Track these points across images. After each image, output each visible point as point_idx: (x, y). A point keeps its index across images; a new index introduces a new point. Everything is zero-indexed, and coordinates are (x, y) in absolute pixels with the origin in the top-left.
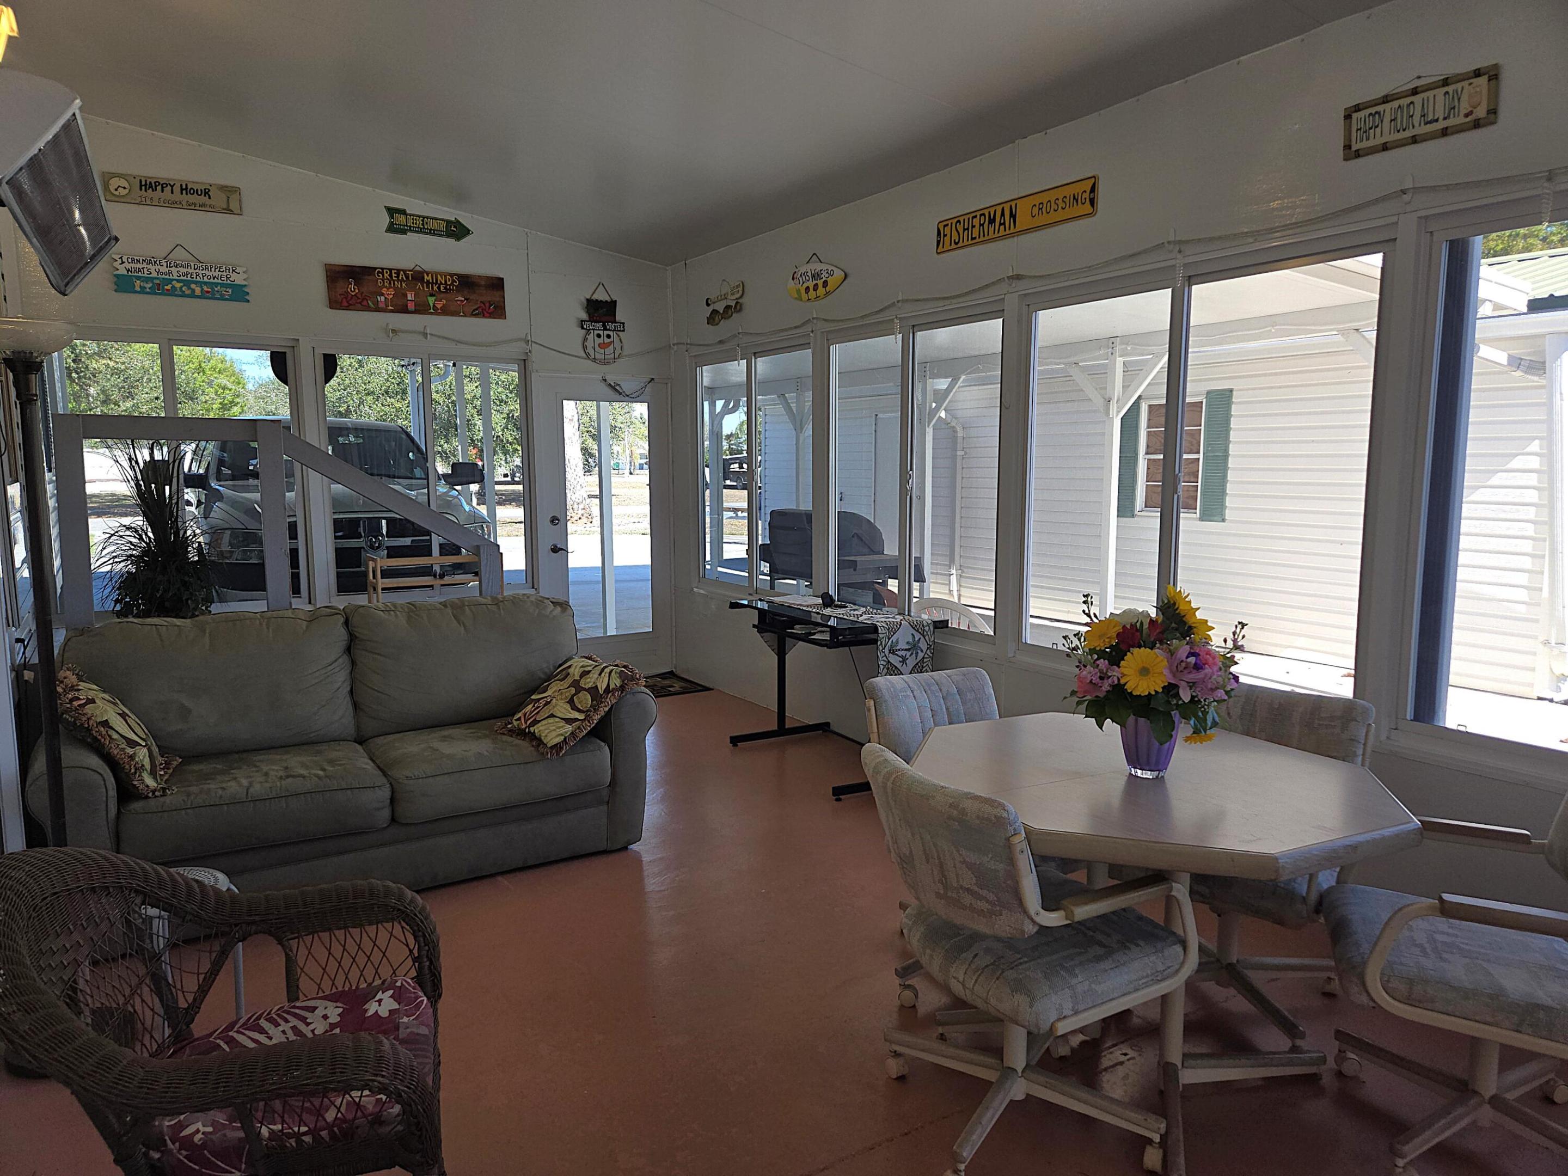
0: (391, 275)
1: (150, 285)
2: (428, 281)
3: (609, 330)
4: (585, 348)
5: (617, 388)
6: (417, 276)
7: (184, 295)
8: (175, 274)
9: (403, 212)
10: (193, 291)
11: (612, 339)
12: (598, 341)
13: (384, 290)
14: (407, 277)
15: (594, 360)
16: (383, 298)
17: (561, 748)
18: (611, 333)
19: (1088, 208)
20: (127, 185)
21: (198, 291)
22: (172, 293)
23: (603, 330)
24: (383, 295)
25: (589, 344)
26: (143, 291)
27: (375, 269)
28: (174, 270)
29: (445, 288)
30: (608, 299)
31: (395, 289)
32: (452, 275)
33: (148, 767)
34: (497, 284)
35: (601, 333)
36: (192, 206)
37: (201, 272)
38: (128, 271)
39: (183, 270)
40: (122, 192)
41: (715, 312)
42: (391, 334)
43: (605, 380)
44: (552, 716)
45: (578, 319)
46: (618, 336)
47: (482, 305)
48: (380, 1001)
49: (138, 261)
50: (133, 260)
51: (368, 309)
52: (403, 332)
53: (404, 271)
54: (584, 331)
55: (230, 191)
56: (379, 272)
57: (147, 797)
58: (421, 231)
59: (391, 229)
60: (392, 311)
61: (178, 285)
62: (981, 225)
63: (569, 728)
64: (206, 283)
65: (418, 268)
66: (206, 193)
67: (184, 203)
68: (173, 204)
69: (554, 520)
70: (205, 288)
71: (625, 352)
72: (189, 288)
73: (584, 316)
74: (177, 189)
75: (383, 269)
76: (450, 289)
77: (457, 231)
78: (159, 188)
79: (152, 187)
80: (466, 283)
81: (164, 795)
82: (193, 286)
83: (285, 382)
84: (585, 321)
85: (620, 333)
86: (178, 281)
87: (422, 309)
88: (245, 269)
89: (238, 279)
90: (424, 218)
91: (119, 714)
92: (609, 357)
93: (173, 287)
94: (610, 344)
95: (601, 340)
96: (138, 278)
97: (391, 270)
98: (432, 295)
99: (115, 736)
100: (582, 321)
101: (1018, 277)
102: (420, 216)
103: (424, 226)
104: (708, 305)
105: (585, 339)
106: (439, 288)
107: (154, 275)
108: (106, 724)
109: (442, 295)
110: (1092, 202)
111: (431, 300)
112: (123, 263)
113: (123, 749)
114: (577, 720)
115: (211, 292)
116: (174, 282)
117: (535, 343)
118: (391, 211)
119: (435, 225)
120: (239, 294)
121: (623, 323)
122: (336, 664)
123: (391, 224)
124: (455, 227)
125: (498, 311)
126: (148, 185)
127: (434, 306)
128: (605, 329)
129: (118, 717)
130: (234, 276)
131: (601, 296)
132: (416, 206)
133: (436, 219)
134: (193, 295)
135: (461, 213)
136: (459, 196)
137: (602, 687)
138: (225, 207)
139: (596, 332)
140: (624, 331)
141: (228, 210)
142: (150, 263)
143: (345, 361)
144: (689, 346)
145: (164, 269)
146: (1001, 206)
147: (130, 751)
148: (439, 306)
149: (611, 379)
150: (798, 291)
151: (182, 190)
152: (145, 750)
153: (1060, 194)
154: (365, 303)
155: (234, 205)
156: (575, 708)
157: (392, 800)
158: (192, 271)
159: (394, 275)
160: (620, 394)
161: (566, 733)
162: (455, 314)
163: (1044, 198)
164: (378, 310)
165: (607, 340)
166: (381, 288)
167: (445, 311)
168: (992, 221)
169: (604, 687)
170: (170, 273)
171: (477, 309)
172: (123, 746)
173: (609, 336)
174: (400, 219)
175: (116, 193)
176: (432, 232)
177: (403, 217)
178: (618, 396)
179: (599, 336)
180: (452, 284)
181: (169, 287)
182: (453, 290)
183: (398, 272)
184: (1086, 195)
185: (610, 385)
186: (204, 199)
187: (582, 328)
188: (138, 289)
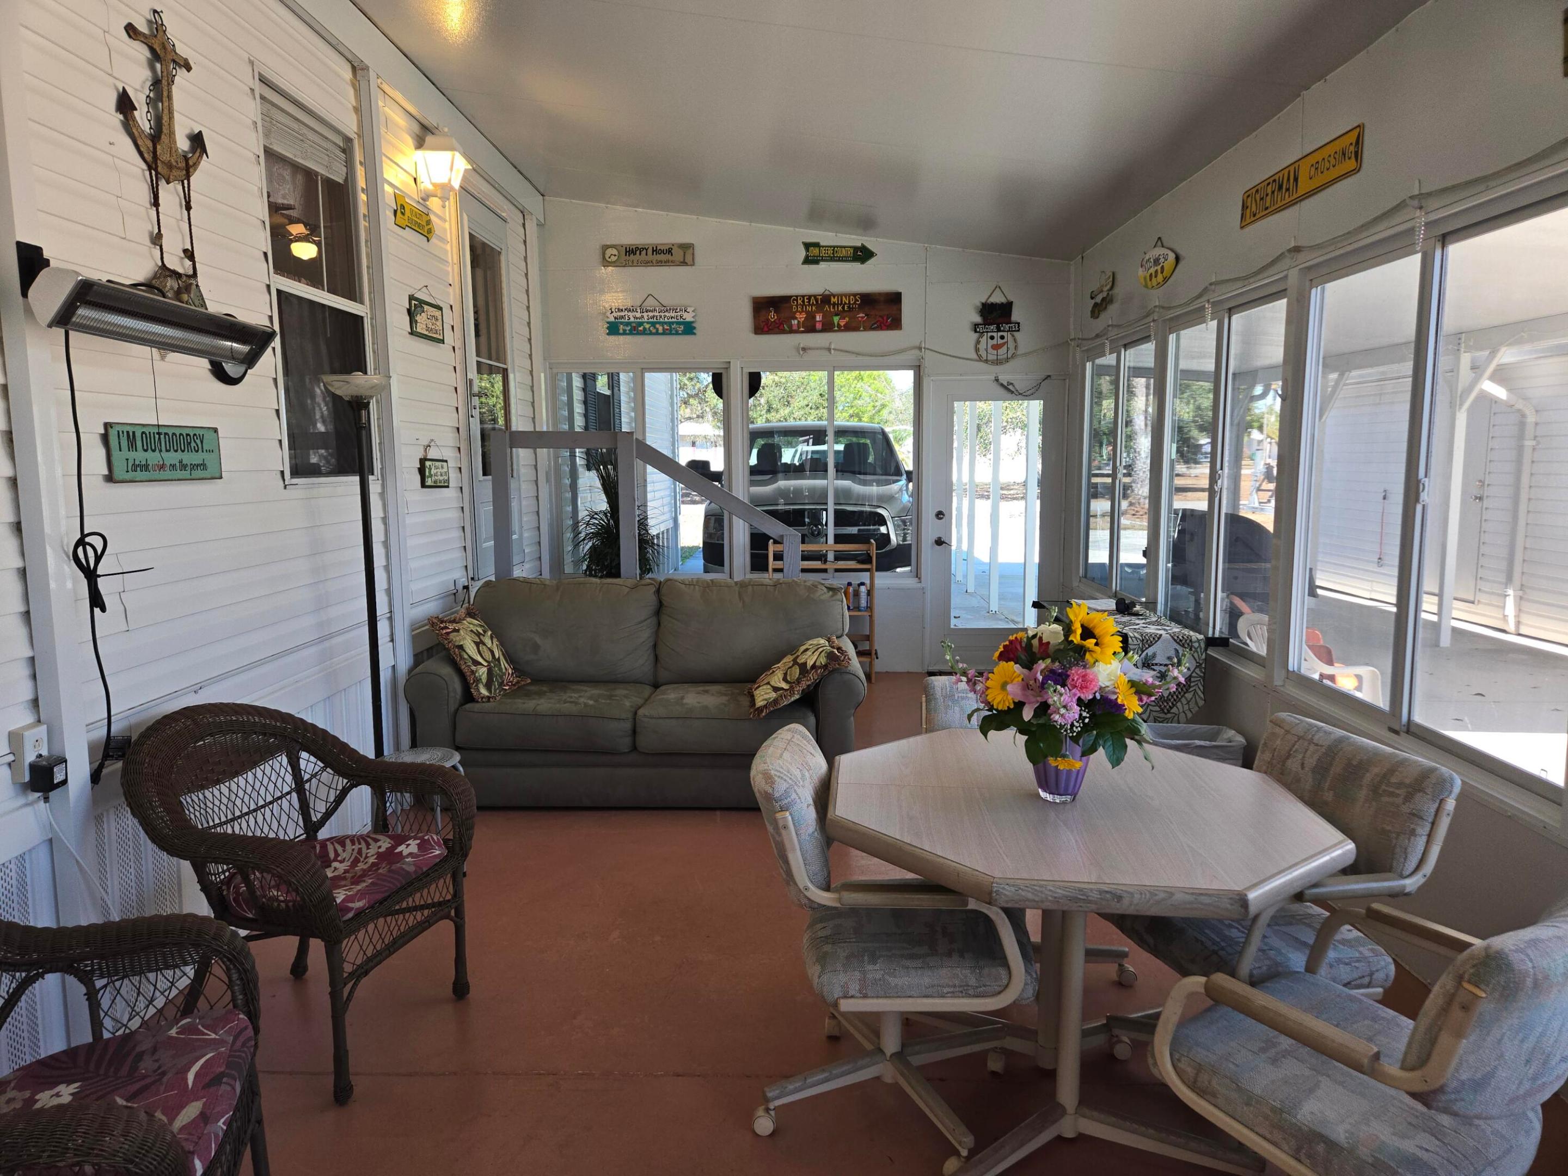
0: (803, 301)
1: (629, 328)
2: (834, 303)
3: (1004, 331)
4: (977, 350)
5: (1011, 387)
6: (825, 299)
7: (651, 334)
8: (646, 318)
9: (817, 245)
10: (657, 330)
11: (1005, 340)
12: (991, 342)
13: (798, 315)
14: (817, 301)
15: (986, 361)
16: (796, 322)
17: (762, 711)
18: (1005, 334)
19: (1351, 164)
20: (617, 253)
21: (660, 329)
22: (644, 333)
23: (997, 332)
24: (796, 318)
25: (982, 346)
26: (624, 333)
27: (791, 297)
28: (645, 314)
29: (849, 307)
30: (1003, 300)
31: (807, 312)
32: (855, 295)
33: (484, 681)
34: (895, 299)
35: (995, 334)
36: (660, 263)
37: (663, 314)
38: (615, 318)
39: (651, 314)
40: (614, 259)
41: (1096, 305)
42: (801, 352)
43: (997, 380)
44: (768, 683)
45: (972, 323)
46: (1013, 336)
47: (881, 319)
48: (408, 845)
49: (622, 310)
50: (618, 309)
51: (783, 332)
52: (810, 349)
53: (815, 296)
54: (977, 335)
55: (687, 248)
56: (794, 300)
57: (478, 702)
58: (832, 259)
59: (808, 261)
60: (803, 332)
61: (647, 326)
62: (1273, 192)
63: (773, 695)
64: (666, 323)
65: (827, 293)
66: (669, 251)
67: (654, 262)
68: (647, 263)
69: (940, 515)
70: (666, 327)
71: (1021, 350)
72: (655, 327)
73: (978, 319)
74: (650, 251)
75: (797, 296)
76: (853, 308)
77: (862, 255)
78: (638, 252)
79: (633, 252)
80: (868, 301)
81: (489, 701)
82: (657, 326)
83: (721, 398)
84: (978, 325)
85: (1015, 334)
86: (648, 323)
87: (828, 327)
88: (693, 309)
89: (688, 317)
90: (834, 247)
91: (474, 642)
92: (1001, 357)
93: (645, 328)
94: (1003, 345)
95: (994, 342)
96: (621, 323)
97: (803, 297)
98: (837, 315)
99: (466, 656)
100: (975, 325)
101: (1297, 250)
102: (831, 247)
103: (835, 255)
104: (1092, 298)
105: (978, 342)
106: (843, 308)
107: (632, 319)
108: (461, 647)
109: (845, 314)
110: (1358, 155)
111: (836, 319)
112: (612, 312)
113: (469, 666)
114: (782, 689)
115: (669, 331)
116: (645, 324)
117: (928, 349)
118: (807, 246)
119: (844, 253)
120: (689, 329)
121: (1019, 324)
122: (644, 623)
123: (807, 257)
124: (861, 252)
125: (895, 323)
126: (631, 251)
127: (838, 324)
128: (999, 330)
129: (473, 645)
130: (685, 315)
131: (997, 298)
132: (827, 238)
133: (845, 247)
134: (657, 333)
135: (866, 238)
136: (866, 223)
137: (810, 663)
138: (682, 260)
139: (990, 334)
140: (1019, 331)
141: (684, 263)
142: (629, 311)
143: (767, 379)
144: (1080, 341)
145: (638, 315)
146: (1287, 170)
147: (473, 668)
148: (842, 324)
149: (1004, 379)
150: (1145, 278)
151: (653, 251)
152: (485, 669)
153: (1329, 150)
154: (781, 328)
155: (689, 259)
156: (785, 679)
157: (634, 732)
158: (657, 314)
159: (806, 301)
160: (1012, 392)
161: (770, 698)
162: (856, 329)
163: (1318, 157)
164: (791, 331)
165: (1000, 341)
166: (795, 313)
167: (848, 328)
168: (1280, 187)
169: (812, 663)
170: (643, 317)
171: (875, 323)
172: (470, 664)
173: (1002, 337)
174: (815, 251)
175: (610, 260)
176: (840, 259)
177: (817, 249)
178: (1009, 395)
179: (992, 338)
180: (855, 303)
181: (641, 328)
182: (855, 308)
183: (810, 297)
184: (1352, 148)
185: (1002, 385)
186: (668, 257)
187: (976, 331)
188: (621, 331)
